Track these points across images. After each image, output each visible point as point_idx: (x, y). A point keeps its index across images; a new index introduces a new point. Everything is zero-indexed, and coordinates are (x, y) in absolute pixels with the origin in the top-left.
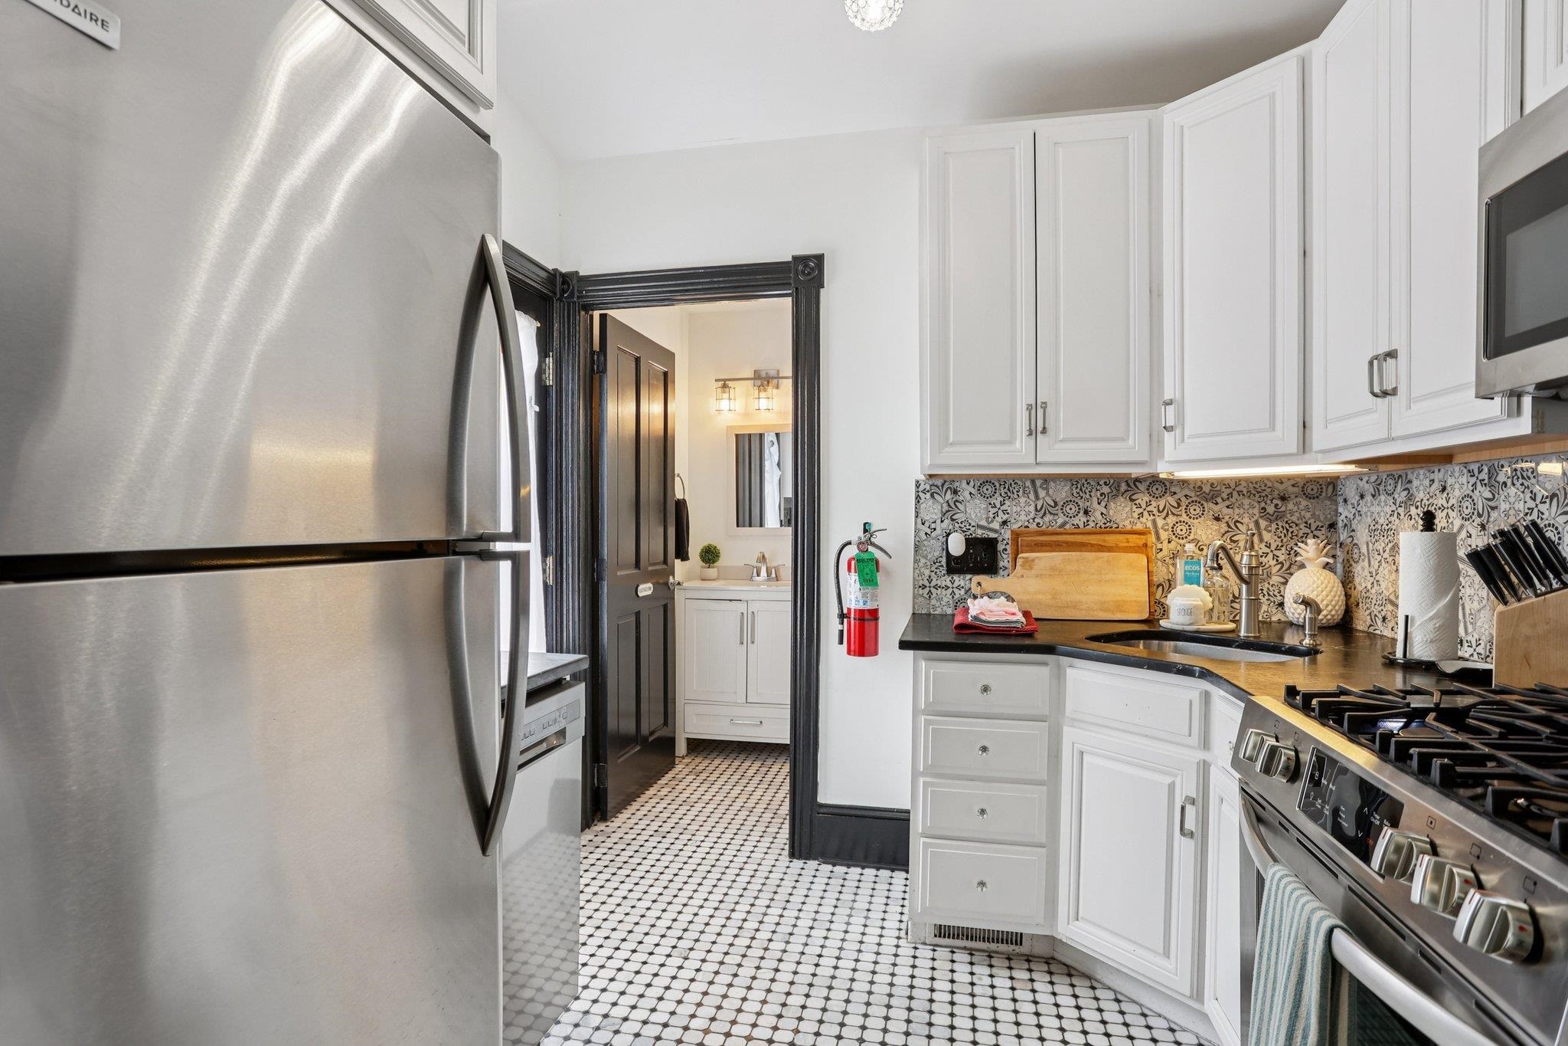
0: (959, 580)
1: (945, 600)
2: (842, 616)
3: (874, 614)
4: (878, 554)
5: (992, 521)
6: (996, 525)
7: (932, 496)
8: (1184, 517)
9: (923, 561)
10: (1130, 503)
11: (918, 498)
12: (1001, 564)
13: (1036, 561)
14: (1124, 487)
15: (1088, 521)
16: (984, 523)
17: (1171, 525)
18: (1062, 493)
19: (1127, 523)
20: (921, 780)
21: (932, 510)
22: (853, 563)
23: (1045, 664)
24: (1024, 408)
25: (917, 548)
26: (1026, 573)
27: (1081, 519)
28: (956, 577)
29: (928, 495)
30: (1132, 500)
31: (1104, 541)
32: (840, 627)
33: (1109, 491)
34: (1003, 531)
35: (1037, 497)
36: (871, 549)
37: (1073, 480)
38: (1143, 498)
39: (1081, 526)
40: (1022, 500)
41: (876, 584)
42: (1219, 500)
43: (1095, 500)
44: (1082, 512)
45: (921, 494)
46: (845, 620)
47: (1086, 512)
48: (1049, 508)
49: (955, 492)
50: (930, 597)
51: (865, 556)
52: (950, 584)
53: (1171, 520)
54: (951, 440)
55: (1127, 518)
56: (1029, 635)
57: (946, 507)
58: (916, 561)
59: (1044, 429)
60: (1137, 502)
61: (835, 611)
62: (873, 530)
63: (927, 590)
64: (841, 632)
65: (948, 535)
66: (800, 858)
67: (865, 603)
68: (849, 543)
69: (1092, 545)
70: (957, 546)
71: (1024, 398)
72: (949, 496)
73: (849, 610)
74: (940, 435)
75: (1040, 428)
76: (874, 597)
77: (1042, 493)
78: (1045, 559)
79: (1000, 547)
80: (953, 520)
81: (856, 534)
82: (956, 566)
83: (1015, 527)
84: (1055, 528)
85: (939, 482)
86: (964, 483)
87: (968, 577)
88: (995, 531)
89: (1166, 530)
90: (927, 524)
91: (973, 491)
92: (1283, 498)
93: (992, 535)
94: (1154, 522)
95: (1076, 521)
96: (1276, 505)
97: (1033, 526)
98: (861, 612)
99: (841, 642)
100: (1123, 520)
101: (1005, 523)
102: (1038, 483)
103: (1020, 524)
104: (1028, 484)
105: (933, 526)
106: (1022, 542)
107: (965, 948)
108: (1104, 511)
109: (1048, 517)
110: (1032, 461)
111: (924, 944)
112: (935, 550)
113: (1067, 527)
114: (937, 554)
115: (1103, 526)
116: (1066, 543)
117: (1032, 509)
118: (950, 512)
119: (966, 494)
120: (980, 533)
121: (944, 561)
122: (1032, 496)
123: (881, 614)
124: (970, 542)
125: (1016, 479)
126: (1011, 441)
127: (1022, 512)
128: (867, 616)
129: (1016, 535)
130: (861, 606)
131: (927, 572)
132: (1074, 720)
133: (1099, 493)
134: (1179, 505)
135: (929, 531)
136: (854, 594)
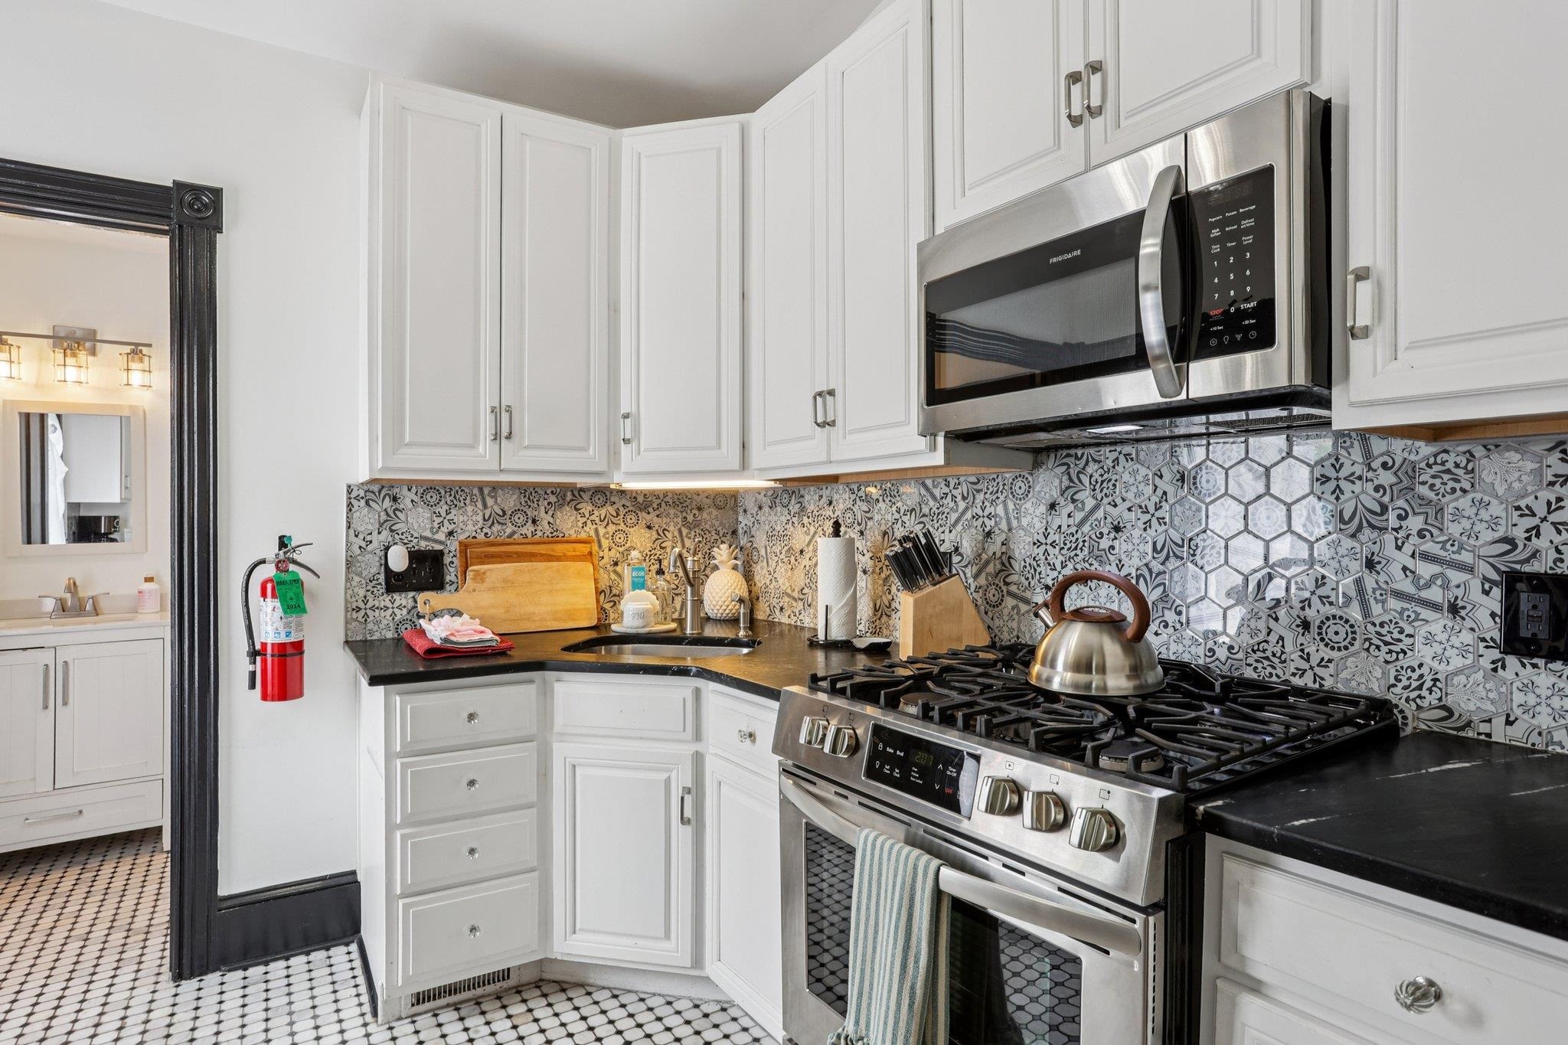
0: (403, 599)
1: (385, 622)
2: (253, 654)
3: (298, 646)
4: (303, 574)
5: (437, 532)
6: (441, 536)
7: (367, 503)
8: (622, 526)
9: (357, 579)
10: (575, 512)
11: (350, 505)
12: (448, 578)
13: (488, 574)
14: (569, 496)
15: (536, 530)
16: (428, 534)
17: (611, 534)
18: (510, 502)
19: (572, 532)
20: (398, 834)
21: (367, 519)
22: (269, 586)
23: (531, 681)
24: (489, 410)
25: (349, 564)
26: (479, 586)
27: (528, 529)
28: (396, 596)
29: (363, 502)
30: (577, 510)
31: (553, 550)
32: (251, 668)
33: (556, 500)
34: (448, 542)
35: (485, 506)
36: (292, 567)
37: (522, 488)
38: (585, 508)
39: (529, 535)
40: (470, 509)
41: (305, 611)
42: (651, 510)
43: (542, 509)
44: (530, 521)
45: (354, 501)
46: (258, 659)
47: (534, 522)
48: (497, 517)
49: (395, 499)
50: (366, 620)
51: (284, 576)
52: (389, 605)
53: (612, 528)
54: (407, 440)
55: (572, 527)
56: (502, 653)
57: (384, 517)
58: (348, 580)
59: (509, 437)
60: (581, 511)
61: (244, 646)
62: (294, 544)
63: (362, 612)
64: (253, 674)
65: (387, 548)
66: (191, 976)
67: (288, 634)
68: (263, 562)
69: (542, 555)
70: (398, 560)
71: (487, 401)
72: (387, 503)
73: (264, 645)
74: (394, 435)
75: (505, 431)
76: (299, 627)
77: (490, 502)
78: (496, 571)
79: (447, 560)
80: (392, 531)
81: (271, 551)
82: (395, 583)
83: (462, 537)
84: (503, 538)
85: (376, 488)
86: (405, 488)
87: (411, 594)
88: (441, 542)
89: (607, 538)
90: (361, 536)
91: (415, 499)
92: (700, 509)
93: (438, 547)
94: (596, 530)
95: (524, 531)
96: (695, 515)
97: (481, 537)
98: (282, 647)
99: (252, 686)
100: (569, 529)
101: (451, 533)
102: (486, 491)
103: (467, 534)
104: (476, 491)
105: (369, 538)
106: (470, 553)
107: (448, 1006)
108: (551, 520)
109: (496, 528)
110: (497, 468)
111: (400, 1019)
112: (373, 567)
113: (516, 536)
114: (374, 570)
115: (550, 535)
116: (517, 553)
117: (480, 518)
118: (387, 522)
119: (408, 502)
120: (423, 545)
121: (382, 578)
122: (480, 505)
123: (306, 647)
124: (416, 556)
125: (462, 486)
126: (473, 446)
127: (469, 522)
128: (290, 651)
129: (464, 546)
130: (283, 639)
131: (362, 592)
132: (562, 734)
133: (546, 503)
134: (618, 515)
135: (363, 544)
136: (271, 624)
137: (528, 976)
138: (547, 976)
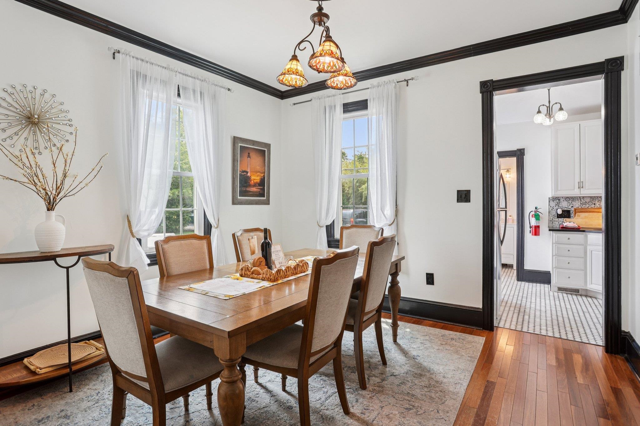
0: (560, 219)
1: (557, 224)
2: (530, 227)
3: (538, 227)
4: (539, 214)
6: (570, 207)
7: (553, 201)
9: (551, 215)
11: (549, 201)
12: (571, 216)
13: (581, 215)
15: (595, 206)
16: (567, 207)
18: (588, 200)
20: (554, 257)
21: (553, 204)
22: (533, 215)
23: (582, 234)
24: (577, 182)
25: (549, 212)
26: (578, 218)
27: (593, 206)
28: (559, 219)
29: (552, 201)
31: (599, 210)
32: (530, 229)
33: (601, 199)
34: (572, 209)
35: (581, 201)
36: (537, 212)
37: (591, 197)
39: (593, 207)
40: (577, 202)
41: (540, 220)
43: (597, 201)
45: (550, 201)
46: (531, 228)
47: (594, 204)
48: (584, 203)
49: (559, 200)
51: (536, 214)
52: (558, 220)
54: (559, 190)
56: (578, 229)
57: (557, 203)
58: (549, 215)
59: (582, 187)
61: (529, 226)
62: (538, 208)
63: (552, 222)
64: (530, 231)
65: (557, 209)
66: (520, 281)
67: (537, 224)
68: (532, 211)
69: (596, 211)
70: (560, 212)
71: (577, 180)
72: (557, 201)
73: (532, 226)
74: (556, 189)
75: (581, 186)
76: (539, 223)
77: (582, 200)
78: (583, 215)
79: (571, 212)
80: (558, 206)
81: (534, 209)
82: (559, 216)
83: (575, 207)
84: (586, 207)
85: (555, 198)
86: (561, 198)
87: (563, 219)
88: (570, 209)
90: (552, 207)
91: (564, 200)
93: (569, 209)
95: (591, 206)
97: (580, 207)
98: (536, 226)
99: (530, 233)
101: (572, 207)
102: (581, 198)
103: (576, 207)
104: (579, 198)
105: (553, 207)
106: (576, 211)
107: (565, 293)
108: (600, 204)
109: (584, 205)
110: (579, 193)
111: (555, 292)
112: (554, 213)
113: (589, 207)
114: (554, 214)
116: (589, 211)
117: (580, 203)
118: (558, 204)
119: (562, 200)
120: (566, 209)
121: (556, 215)
122: (580, 201)
123: (540, 227)
124: (563, 211)
125: (575, 197)
126: (574, 189)
127: (577, 204)
128: (537, 227)
129: (575, 210)
130: (536, 225)
131: (552, 218)
132: (590, 245)
133: (598, 200)
135: (552, 209)
136: (534, 222)
137: (583, 293)
138: (588, 295)
